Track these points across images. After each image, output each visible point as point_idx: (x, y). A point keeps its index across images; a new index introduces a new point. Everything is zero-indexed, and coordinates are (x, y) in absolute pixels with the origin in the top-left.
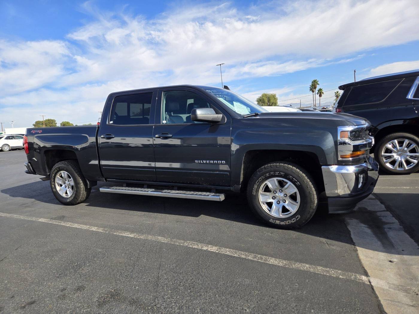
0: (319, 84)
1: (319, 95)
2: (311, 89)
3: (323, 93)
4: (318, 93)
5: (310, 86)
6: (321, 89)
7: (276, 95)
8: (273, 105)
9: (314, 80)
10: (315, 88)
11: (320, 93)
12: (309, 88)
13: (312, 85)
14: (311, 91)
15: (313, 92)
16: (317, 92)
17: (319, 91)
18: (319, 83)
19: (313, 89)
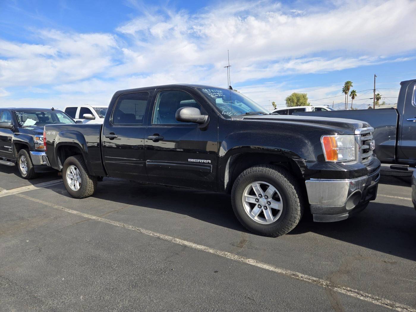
0: (352, 86)
1: (352, 97)
2: (344, 91)
3: (356, 95)
4: (350, 95)
5: (343, 88)
6: (355, 91)
7: (307, 95)
8: (302, 105)
9: (347, 82)
10: (348, 89)
11: (353, 95)
12: (342, 90)
13: (345, 86)
14: (344, 93)
15: (346, 93)
16: (349, 93)
17: (352, 93)
18: (352, 84)
19: (346, 90)
